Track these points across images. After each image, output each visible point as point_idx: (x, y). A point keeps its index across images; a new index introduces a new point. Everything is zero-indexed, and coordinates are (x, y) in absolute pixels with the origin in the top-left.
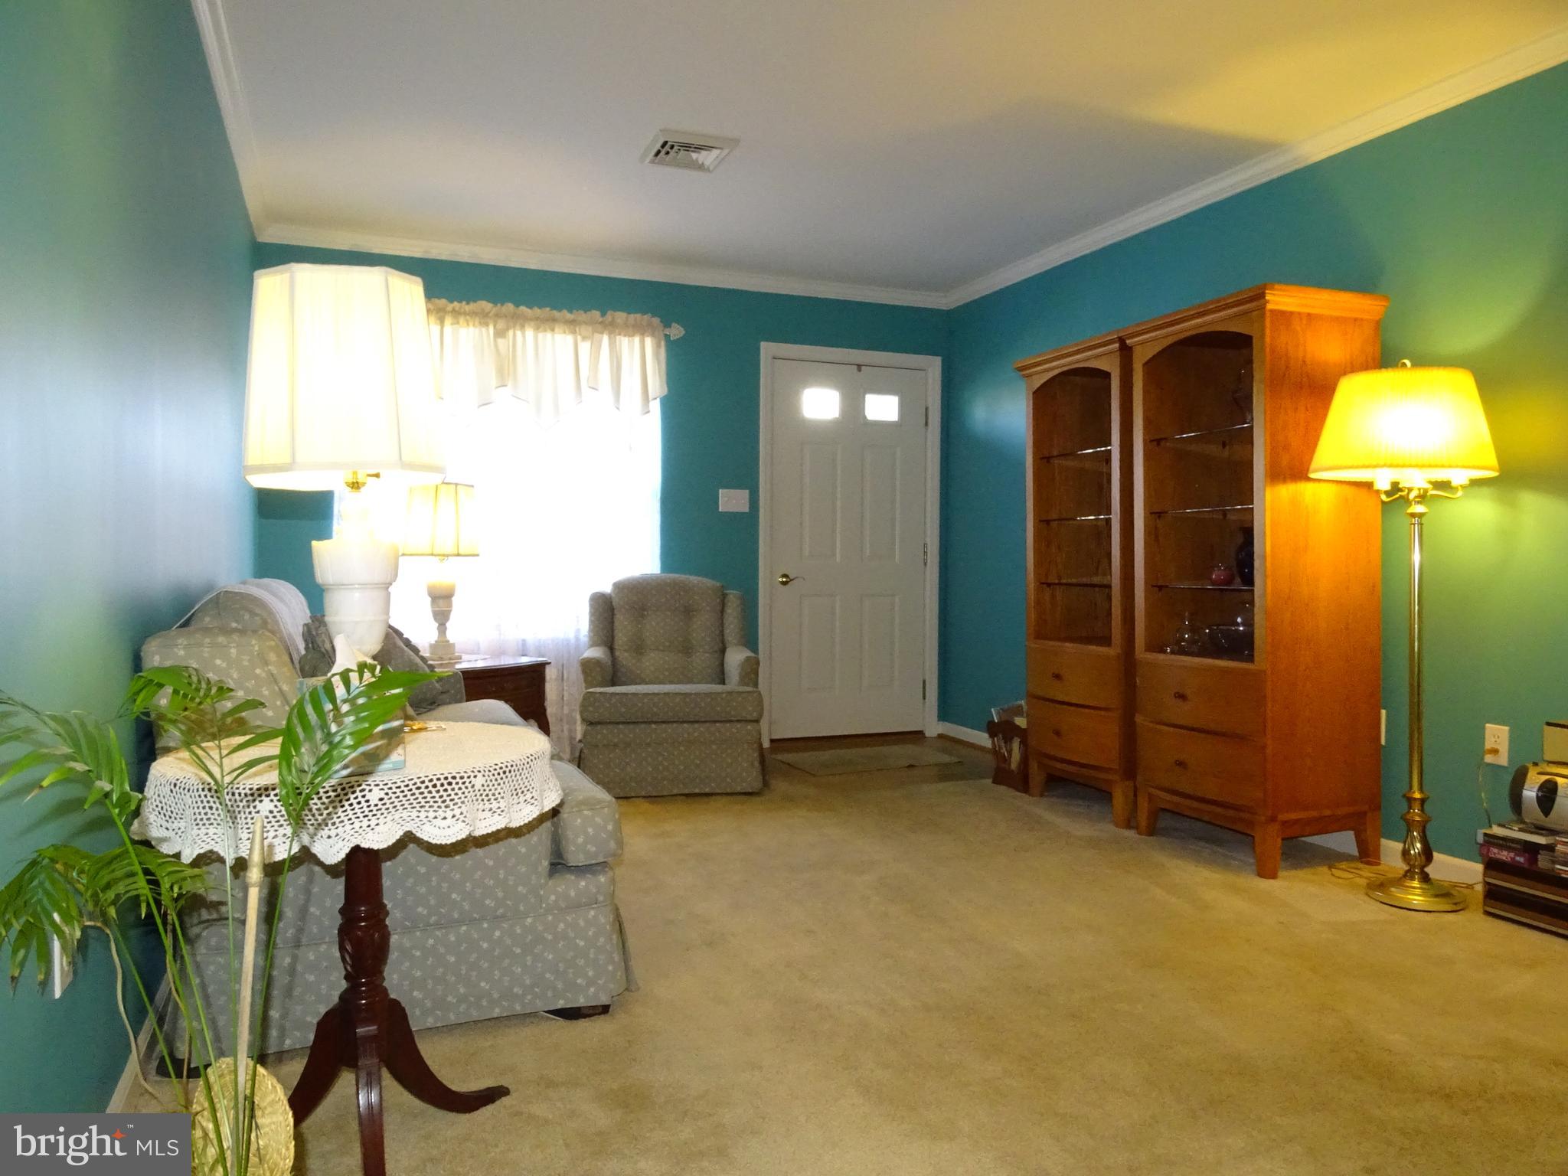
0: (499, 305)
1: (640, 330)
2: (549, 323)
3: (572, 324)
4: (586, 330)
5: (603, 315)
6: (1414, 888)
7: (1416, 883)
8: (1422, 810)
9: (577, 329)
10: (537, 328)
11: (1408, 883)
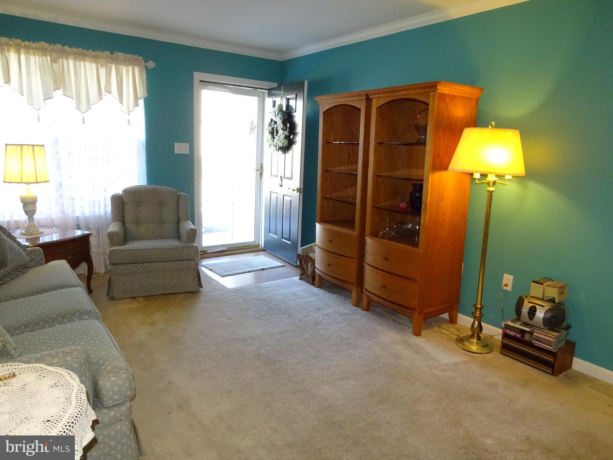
0: (52, 45)
1: (133, 63)
2: (81, 57)
3: (95, 59)
4: (103, 61)
5: (112, 54)
6: (474, 342)
7: (475, 340)
8: (480, 312)
9: (98, 61)
10: (75, 59)
11: (472, 340)
